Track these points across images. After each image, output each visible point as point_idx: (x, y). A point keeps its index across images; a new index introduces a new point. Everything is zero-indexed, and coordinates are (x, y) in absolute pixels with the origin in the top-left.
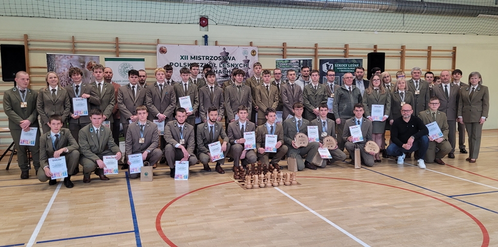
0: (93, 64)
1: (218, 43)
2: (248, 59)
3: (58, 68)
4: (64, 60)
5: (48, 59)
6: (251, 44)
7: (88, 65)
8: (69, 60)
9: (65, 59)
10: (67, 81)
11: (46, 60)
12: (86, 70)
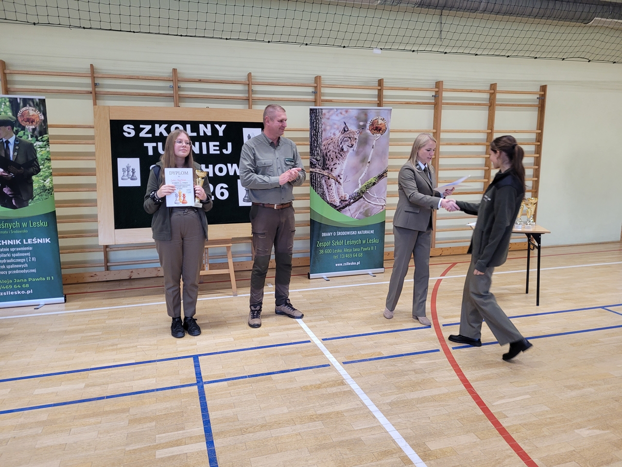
0: (380, 122)
3: (325, 130)
4: (334, 117)
5: (311, 117)
7: (372, 124)
8: (342, 116)
9: (337, 115)
10: (337, 151)
11: (309, 118)
12: (367, 133)
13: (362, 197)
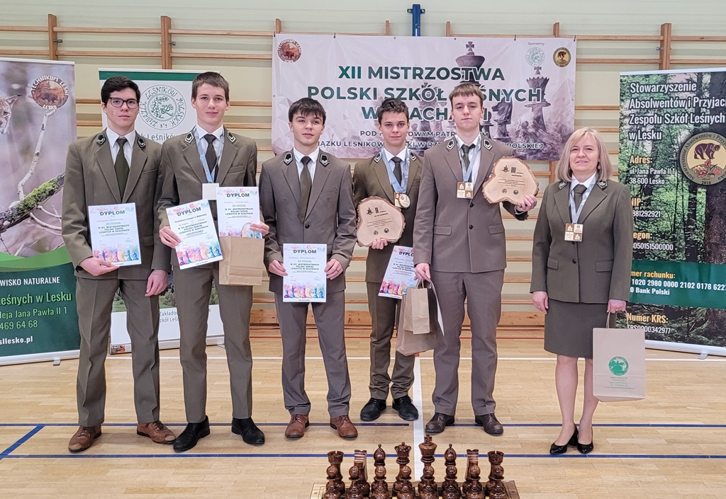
1: (455, 30)
2: (543, 74)
6: (556, 31)
7: (38, 88)
12: (29, 103)
13: (28, 216)
